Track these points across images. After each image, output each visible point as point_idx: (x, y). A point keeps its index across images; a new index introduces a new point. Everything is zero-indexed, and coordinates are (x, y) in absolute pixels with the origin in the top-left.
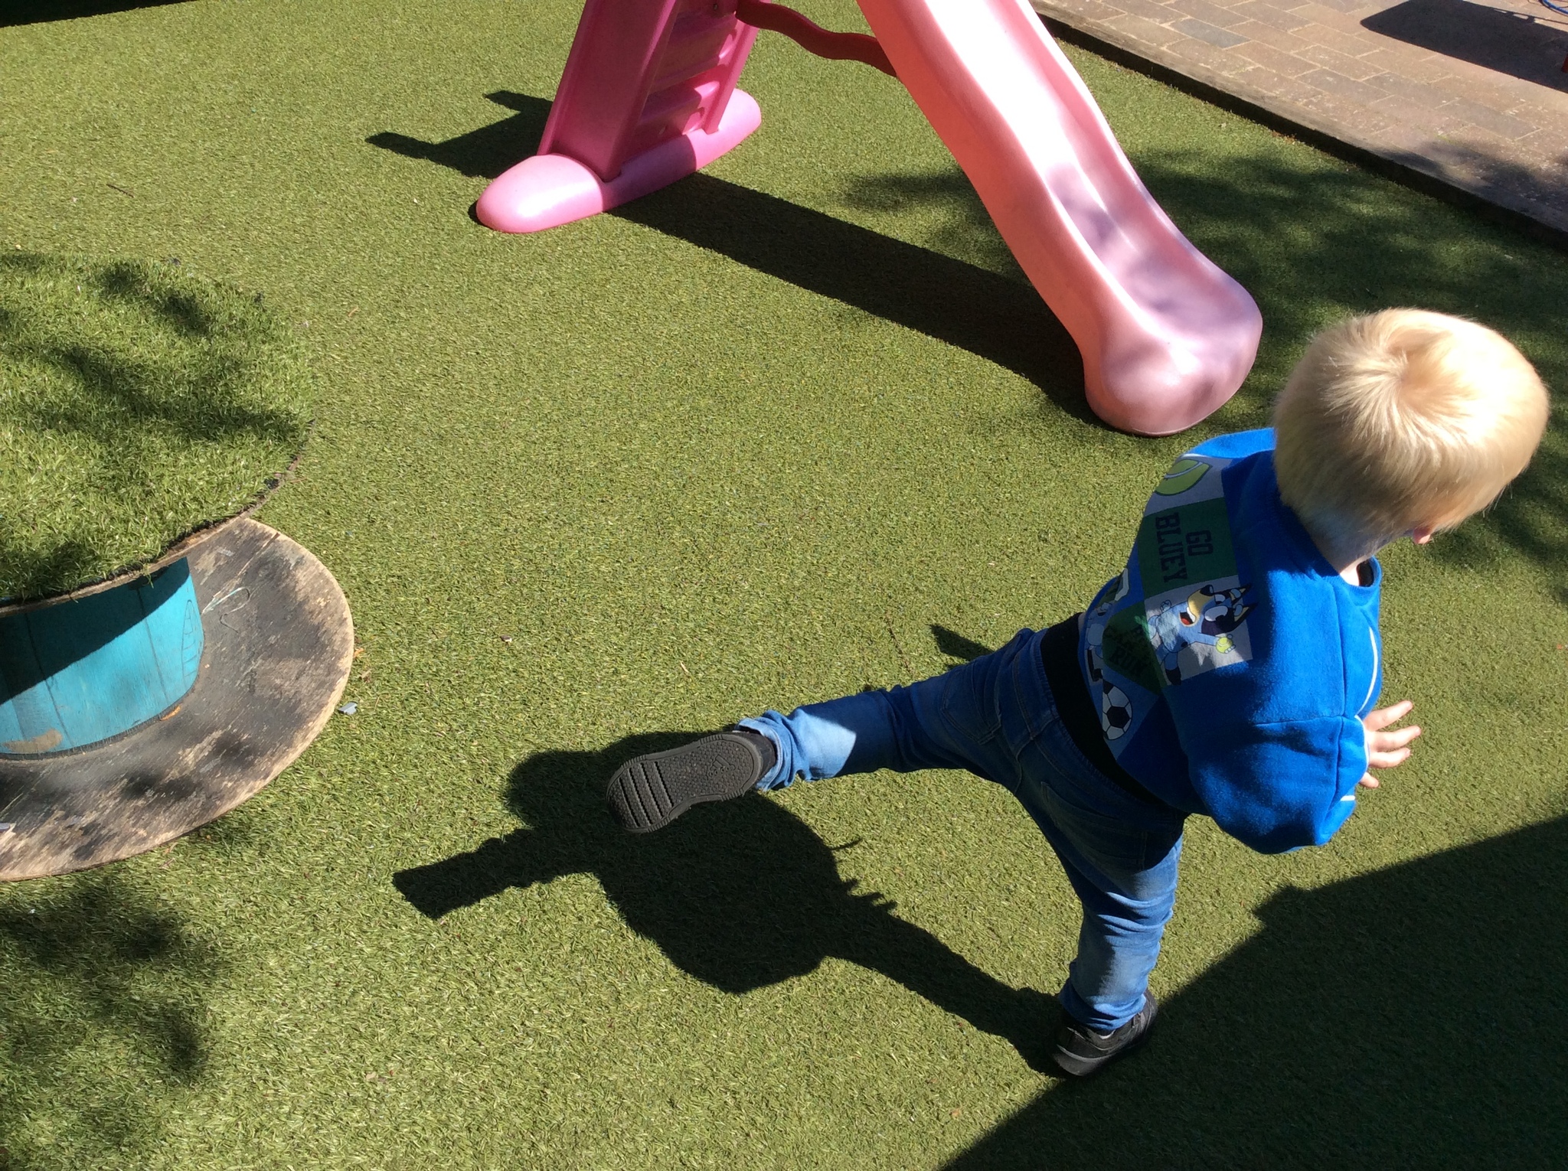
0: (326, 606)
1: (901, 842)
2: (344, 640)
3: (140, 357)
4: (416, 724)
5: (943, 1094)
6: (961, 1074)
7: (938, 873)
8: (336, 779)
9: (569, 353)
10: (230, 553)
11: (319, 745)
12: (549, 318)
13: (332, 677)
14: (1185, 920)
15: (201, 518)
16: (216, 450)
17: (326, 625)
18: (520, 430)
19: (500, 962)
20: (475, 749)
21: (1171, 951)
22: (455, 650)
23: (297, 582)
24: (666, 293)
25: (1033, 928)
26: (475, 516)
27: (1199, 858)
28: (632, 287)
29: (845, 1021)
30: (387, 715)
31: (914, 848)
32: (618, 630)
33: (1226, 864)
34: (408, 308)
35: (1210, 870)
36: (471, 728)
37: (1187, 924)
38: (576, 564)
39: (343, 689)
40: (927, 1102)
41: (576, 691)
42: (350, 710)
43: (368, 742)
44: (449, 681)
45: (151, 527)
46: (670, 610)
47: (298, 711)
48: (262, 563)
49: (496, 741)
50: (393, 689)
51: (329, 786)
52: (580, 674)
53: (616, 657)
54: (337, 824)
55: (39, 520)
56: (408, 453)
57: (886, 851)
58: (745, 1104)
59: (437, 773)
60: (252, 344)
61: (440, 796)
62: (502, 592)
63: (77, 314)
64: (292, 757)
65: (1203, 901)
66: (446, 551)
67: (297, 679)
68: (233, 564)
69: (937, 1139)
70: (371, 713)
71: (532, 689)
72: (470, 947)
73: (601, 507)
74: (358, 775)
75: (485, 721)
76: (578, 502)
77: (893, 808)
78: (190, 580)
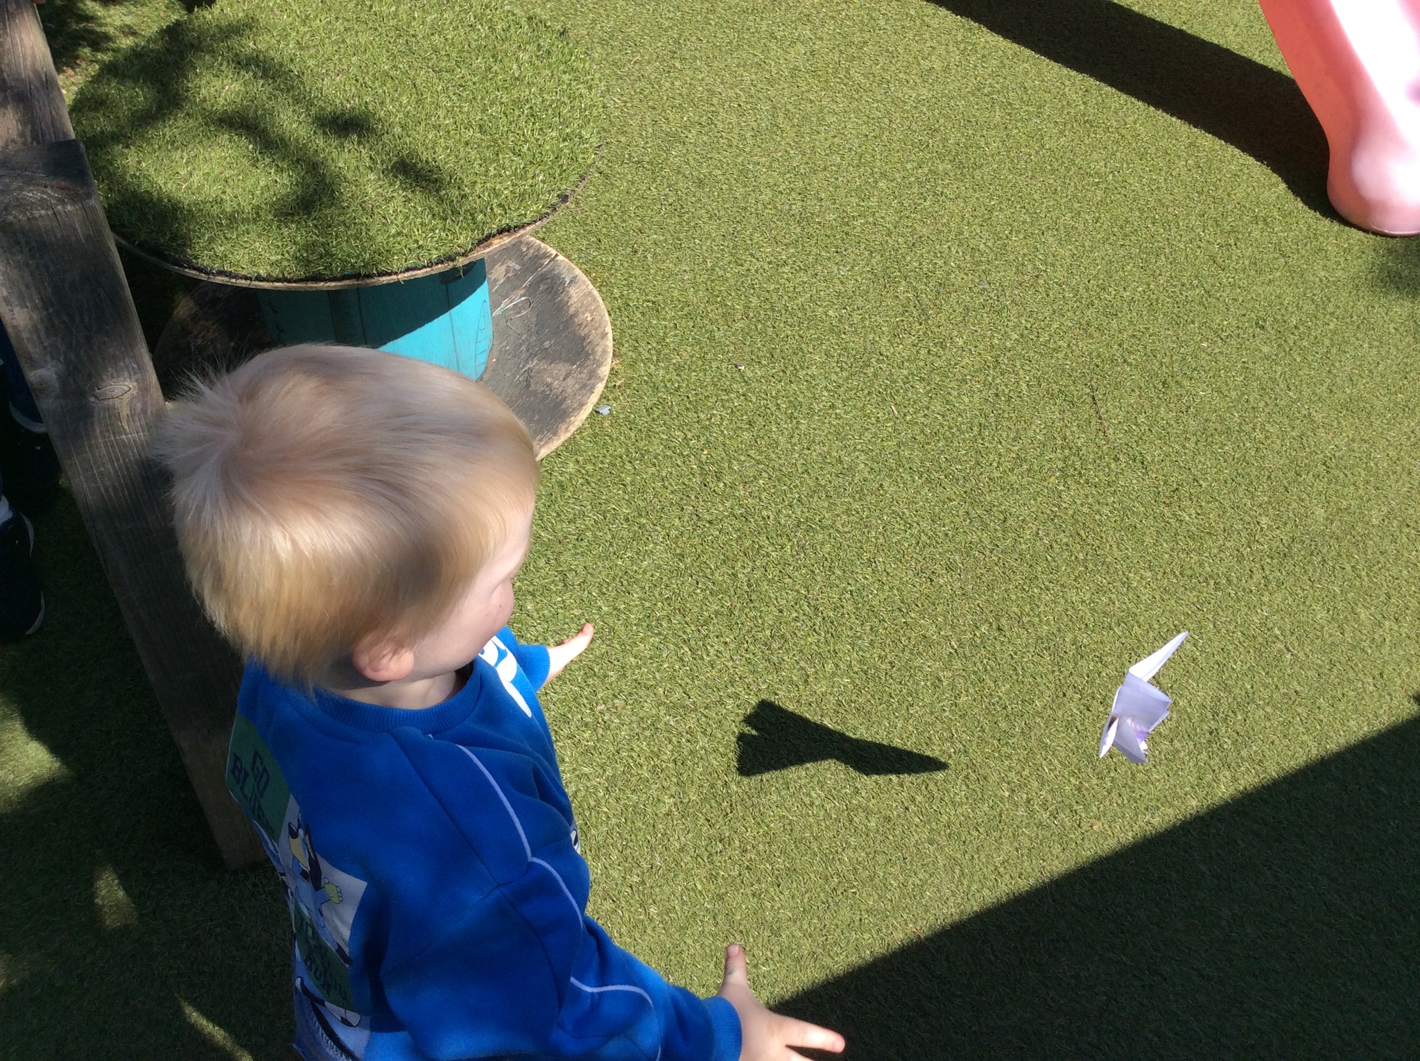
0: (592, 321)
1: (1077, 588)
2: (604, 352)
3: (462, 78)
4: (657, 430)
5: (1086, 807)
6: (1105, 793)
7: (1109, 620)
8: (589, 467)
9: (821, 111)
10: (518, 267)
11: (578, 437)
12: (807, 76)
13: (592, 381)
14: (1343, 695)
15: (505, 222)
16: (520, 164)
17: (591, 337)
18: (770, 180)
19: (711, 635)
20: (704, 457)
21: (1325, 720)
22: (694, 371)
23: (570, 298)
24: (919, 58)
25: (1193, 681)
26: (723, 255)
27: (1367, 642)
28: (887, 51)
29: (1005, 731)
30: (634, 419)
31: (1088, 595)
32: (838, 370)
33: (1394, 651)
34: (683, 59)
35: (1377, 654)
36: (703, 439)
37: (1345, 699)
38: (807, 307)
39: (600, 393)
40: (1071, 811)
41: (796, 418)
42: (605, 411)
43: (617, 440)
44: (688, 397)
45: (464, 225)
46: (887, 357)
47: (563, 406)
48: (543, 278)
49: (723, 453)
50: (641, 398)
51: (583, 472)
52: (801, 404)
53: (834, 393)
54: (588, 503)
55: (376, 211)
56: (670, 193)
57: (1061, 594)
58: (907, 784)
59: (671, 473)
60: (555, 73)
61: (672, 493)
62: (739, 325)
63: (413, 36)
64: (556, 444)
65: (1365, 680)
66: (695, 284)
67: (564, 379)
68: (519, 277)
69: (1076, 843)
70: (621, 416)
71: (758, 412)
72: (687, 619)
73: (835, 257)
74: (607, 466)
75: (715, 435)
76: (815, 250)
77: (1073, 558)
78: (486, 283)
